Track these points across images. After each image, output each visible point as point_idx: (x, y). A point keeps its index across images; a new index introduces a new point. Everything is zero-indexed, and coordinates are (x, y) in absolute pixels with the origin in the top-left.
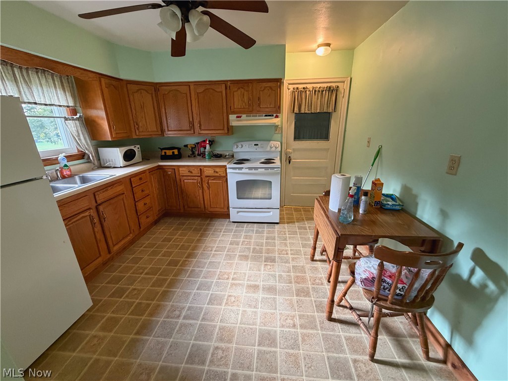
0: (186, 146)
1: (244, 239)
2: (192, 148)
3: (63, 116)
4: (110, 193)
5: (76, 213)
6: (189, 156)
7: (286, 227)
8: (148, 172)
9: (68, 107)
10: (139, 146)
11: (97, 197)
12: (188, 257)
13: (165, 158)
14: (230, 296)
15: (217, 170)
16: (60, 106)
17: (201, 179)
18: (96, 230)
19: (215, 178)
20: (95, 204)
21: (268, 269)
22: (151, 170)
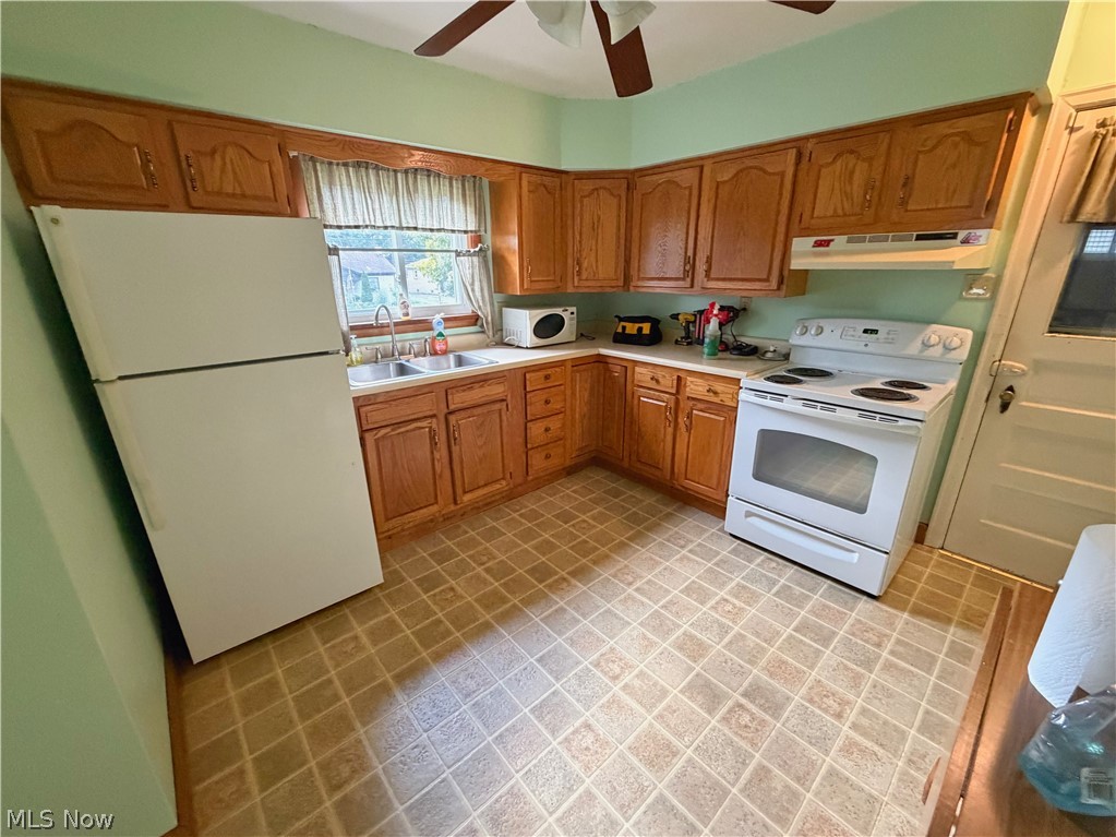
0: (675, 317)
1: (730, 593)
2: (688, 322)
3: (454, 249)
4: (476, 395)
5: (407, 418)
6: (677, 342)
7: (899, 625)
8: (569, 365)
9: (466, 232)
10: (574, 309)
11: (450, 397)
12: (574, 574)
13: (622, 339)
14: (588, 726)
15: (719, 387)
16: (453, 231)
17: (677, 402)
18: (437, 456)
19: (710, 406)
20: (446, 411)
21: (739, 726)
22: (577, 363)
